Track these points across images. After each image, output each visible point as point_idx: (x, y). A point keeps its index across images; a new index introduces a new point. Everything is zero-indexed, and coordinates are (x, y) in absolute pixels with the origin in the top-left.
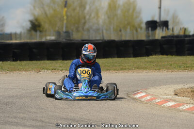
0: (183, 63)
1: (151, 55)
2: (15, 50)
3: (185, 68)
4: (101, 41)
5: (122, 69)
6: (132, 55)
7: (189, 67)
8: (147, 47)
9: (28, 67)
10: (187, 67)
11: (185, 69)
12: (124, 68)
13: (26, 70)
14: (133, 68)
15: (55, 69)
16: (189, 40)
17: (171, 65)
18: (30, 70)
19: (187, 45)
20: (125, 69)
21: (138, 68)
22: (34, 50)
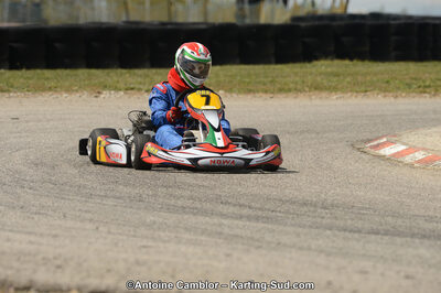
0: (412, 79)
2: (15, 45)
3: (421, 89)
5: (281, 90)
6: (274, 59)
7: (429, 86)
8: (307, 40)
9: (67, 84)
10: (425, 87)
11: (421, 92)
12: (286, 88)
13: (69, 90)
14: (307, 89)
15: (132, 89)
16: (399, 25)
17: (387, 82)
18: (77, 91)
19: (394, 38)
20: (290, 90)
21: (317, 88)
22: (57, 45)
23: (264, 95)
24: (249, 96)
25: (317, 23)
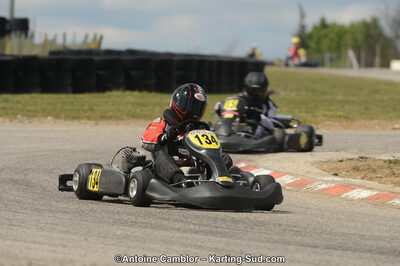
1: (110, 89)
4: (9, 58)
6: (70, 89)
8: (101, 72)
20: (111, 118)
23: (88, 122)
24: (76, 123)
25: (109, 57)
